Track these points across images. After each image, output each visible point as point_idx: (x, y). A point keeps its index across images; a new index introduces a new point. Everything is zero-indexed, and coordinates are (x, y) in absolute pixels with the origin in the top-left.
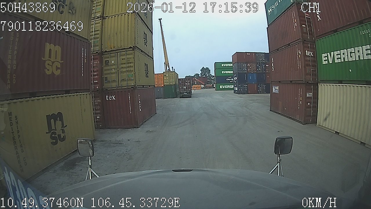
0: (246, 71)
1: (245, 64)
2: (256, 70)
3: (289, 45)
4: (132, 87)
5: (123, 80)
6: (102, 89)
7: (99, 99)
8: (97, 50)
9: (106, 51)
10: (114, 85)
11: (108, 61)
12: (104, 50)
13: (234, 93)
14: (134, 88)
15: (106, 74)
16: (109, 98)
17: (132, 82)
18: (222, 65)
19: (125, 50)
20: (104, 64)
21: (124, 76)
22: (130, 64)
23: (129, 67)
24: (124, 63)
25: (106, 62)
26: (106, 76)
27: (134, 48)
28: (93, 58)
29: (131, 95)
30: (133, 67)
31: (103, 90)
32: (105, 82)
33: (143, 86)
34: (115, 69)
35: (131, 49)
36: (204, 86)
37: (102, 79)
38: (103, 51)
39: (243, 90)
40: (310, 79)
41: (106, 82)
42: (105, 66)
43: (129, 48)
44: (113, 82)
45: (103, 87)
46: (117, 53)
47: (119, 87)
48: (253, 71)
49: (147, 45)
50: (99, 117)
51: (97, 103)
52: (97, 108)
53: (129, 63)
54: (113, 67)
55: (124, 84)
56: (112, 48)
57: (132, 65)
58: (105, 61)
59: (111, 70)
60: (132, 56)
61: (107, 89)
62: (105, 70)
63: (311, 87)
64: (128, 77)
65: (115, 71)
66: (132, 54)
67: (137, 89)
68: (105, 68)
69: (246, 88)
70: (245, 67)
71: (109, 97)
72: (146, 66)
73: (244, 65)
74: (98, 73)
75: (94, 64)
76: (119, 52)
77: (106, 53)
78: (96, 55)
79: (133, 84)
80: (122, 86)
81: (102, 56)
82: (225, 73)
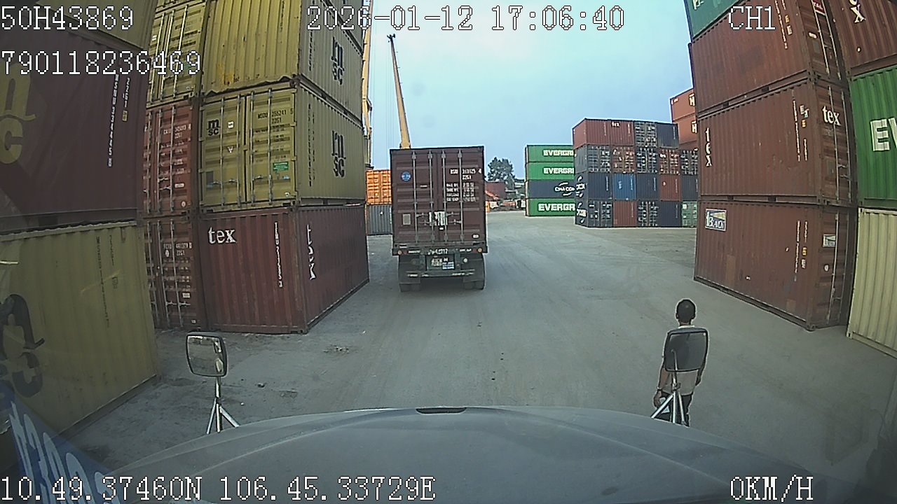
0: (609, 167)
1: (607, 150)
2: (634, 166)
3: (765, 89)
4: (285, 205)
5: (259, 181)
6: (198, 208)
7: (187, 239)
8: (188, 89)
9: (212, 91)
10: (233, 196)
11: (216, 124)
12: (206, 91)
13: (576, 223)
14: (292, 207)
15: (209, 163)
16: (218, 236)
17: (286, 188)
18: (546, 153)
19: (269, 86)
20: (206, 133)
21: (263, 168)
22: (283, 130)
23: (278, 141)
24: (263, 126)
25: (212, 124)
26: (208, 170)
27: (295, 81)
28: (174, 115)
29: (280, 229)
30: (289, 139)
31: (201, 212)
32: (208, 189)
33: (325, 201)
34: (235, 146)
35: (287, 84)
36: (497, 204)
37: (199, 179)
38: (203, 93)
39: (600, 215)
40: (835, 194)
41: (209, 186)
42: (207, 138)
43: (280, 81)
44: (228, 187)
45: (200, 204)
46: (244, 98)
47: (246, 203)
48: (628, 167)
49: (341, 81)
50: (188, 296)
51: (180, 253)
52: (182, 268)
53: (277, 126)
54: (229, 141)
55: (263, 192)
56: (229, 83)
57: (289, 132)
58: (210, 122)
59: (225, 150)
60: (287, 106)
61: (212, 210)
62: (207, 151)
63: (835, 217)
64: (273, 173)
65: (236, 153)
66: (289, 99)
67: (303, 211)
68: (207, 145)
69: (608, 212)
70: (605, 158)
71: (216, 232)
72: (337, 141)
73: (603, 154)
74: (186, 159)
75: (177, 132)
76: (249, 95)
77: (214, 98)
78: (183, 107)
79: (287, 195)
80: (256, 200)
81: (200, 109)
82: (551, 172)
